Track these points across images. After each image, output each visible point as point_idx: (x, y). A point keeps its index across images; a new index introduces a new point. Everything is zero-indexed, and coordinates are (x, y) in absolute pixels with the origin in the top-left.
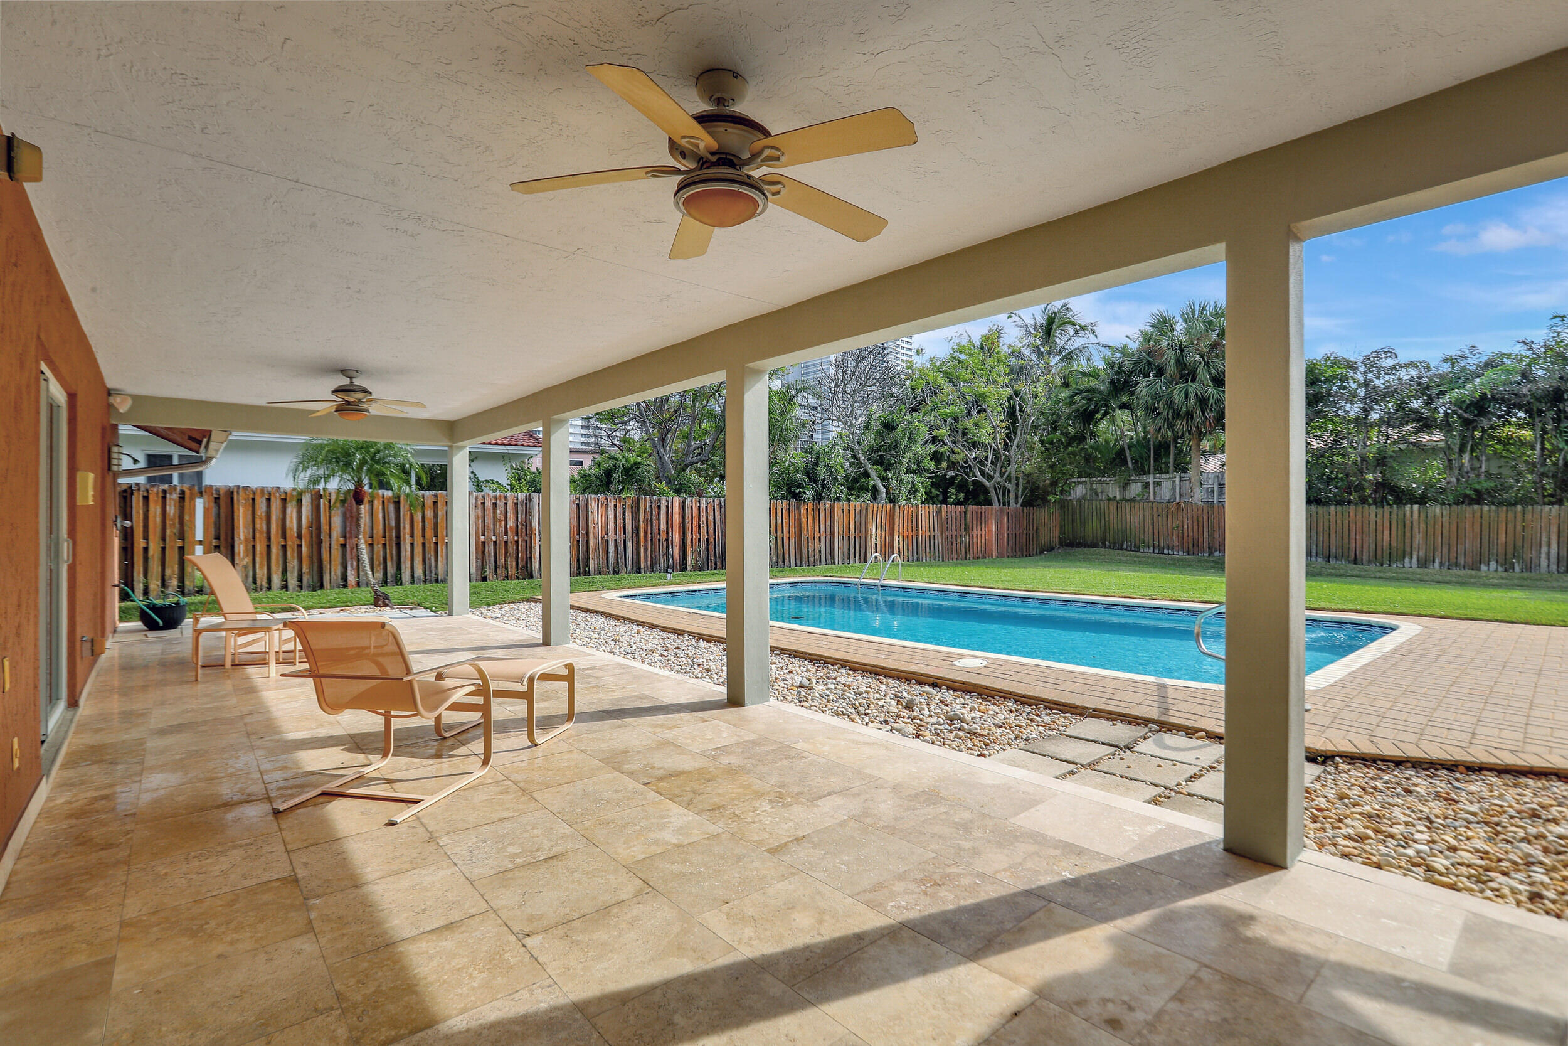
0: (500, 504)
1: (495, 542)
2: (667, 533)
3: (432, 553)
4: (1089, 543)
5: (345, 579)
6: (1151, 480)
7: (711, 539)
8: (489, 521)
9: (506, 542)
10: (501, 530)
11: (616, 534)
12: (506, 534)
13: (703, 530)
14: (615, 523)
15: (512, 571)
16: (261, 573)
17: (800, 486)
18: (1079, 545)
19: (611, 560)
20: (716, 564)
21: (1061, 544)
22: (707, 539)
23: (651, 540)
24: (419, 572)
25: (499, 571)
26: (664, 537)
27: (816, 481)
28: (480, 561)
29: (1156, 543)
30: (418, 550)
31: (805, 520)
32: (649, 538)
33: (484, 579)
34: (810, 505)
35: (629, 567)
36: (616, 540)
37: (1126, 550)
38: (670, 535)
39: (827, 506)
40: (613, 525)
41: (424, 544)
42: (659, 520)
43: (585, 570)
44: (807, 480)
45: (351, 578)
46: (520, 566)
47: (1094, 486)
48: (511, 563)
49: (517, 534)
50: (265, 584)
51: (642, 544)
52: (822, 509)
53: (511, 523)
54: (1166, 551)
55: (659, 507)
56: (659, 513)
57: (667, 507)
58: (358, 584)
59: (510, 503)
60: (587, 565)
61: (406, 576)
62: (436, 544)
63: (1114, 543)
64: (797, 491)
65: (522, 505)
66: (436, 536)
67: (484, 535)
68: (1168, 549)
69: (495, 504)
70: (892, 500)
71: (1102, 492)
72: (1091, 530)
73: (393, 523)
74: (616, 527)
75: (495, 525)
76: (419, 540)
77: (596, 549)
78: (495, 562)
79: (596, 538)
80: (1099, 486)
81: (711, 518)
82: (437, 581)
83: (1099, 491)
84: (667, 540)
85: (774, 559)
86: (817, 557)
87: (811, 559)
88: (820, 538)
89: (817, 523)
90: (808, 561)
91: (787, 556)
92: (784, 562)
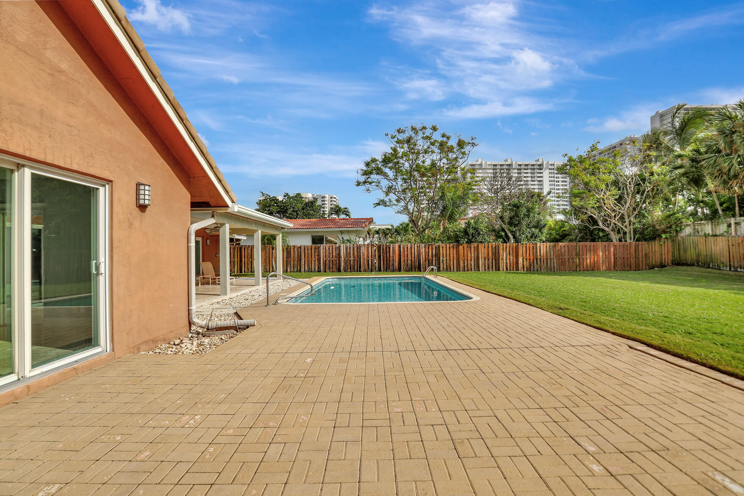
0: (331, 248)
1: (329, 260)
2: (393, 257)
3: (310, 263)
4: (689, 263)
5: (287, 270)
6: (732, 221)
7: (413, 259)
8: (327, 253)
9: (333, 260)
10: (331, 256)
11: (372, 257)
12: (333, 258)
13: (409, 256)
14: (372, 254)
15: (334, 269)
16: (268, 268)
18: (683, 264)
19: (370, 267)
20: (415, 270)
21: (672, 264)
22: (411, 260)
23: (386, 260)
24: (306, 269)
25: (330, 269)
26: (392, 258)
27: (468, 235)
28: (324, 266)
29: (732, 264)
30: (306, 262)
31: (462, 251)
32: (385, 259)
33: (325, 272)
34: (466, 245)
35: (377, 270)
36: (372, 260)
37: (712, 268)
38: (394, 258)
39: (475, 245)
40: (371, 254)
41: (308, 261)
42: (390, 252)
43: (359, 270)
45: (288, 270)
46: (337, 268)
47: (697, 227)
48: (335, 267)
49: (336, 258)
50: (268, 271)
51: (382, 261)
52: (472, 246)
53: (334, 254)
54: (739, 270)
55: (390, 248)
56: (390, 250)
57: (393, 247)
58: (290, 272)
59: (334, 247)
60: (360, 268)
61: (303, 270)
62: (311, 260)
63: (705, 264)
65: (338, 248)
66: (311, 258)
67: (325, 258)
68: (741, 268)
69: (329, 248)
70: (517, 240)
71: (702, 231)
72: (690, 255)
73: (300, 255)
74: (372, 256)
75: (329, 255)
76: (307, 259)
77: (364, 263)
78: (329, 266)
79: (364, 259)
80: (700, 227)
81: (413, 251)
82: (311, 272)
83: (700, 230)
84: (393, 260)
85: (445, 268)
86: (469, 268)
87: (466, 269)
88: (471, 259)
89: (469, 253)
90: (464, 269)
91: (452, 267)
92: (450, 269)
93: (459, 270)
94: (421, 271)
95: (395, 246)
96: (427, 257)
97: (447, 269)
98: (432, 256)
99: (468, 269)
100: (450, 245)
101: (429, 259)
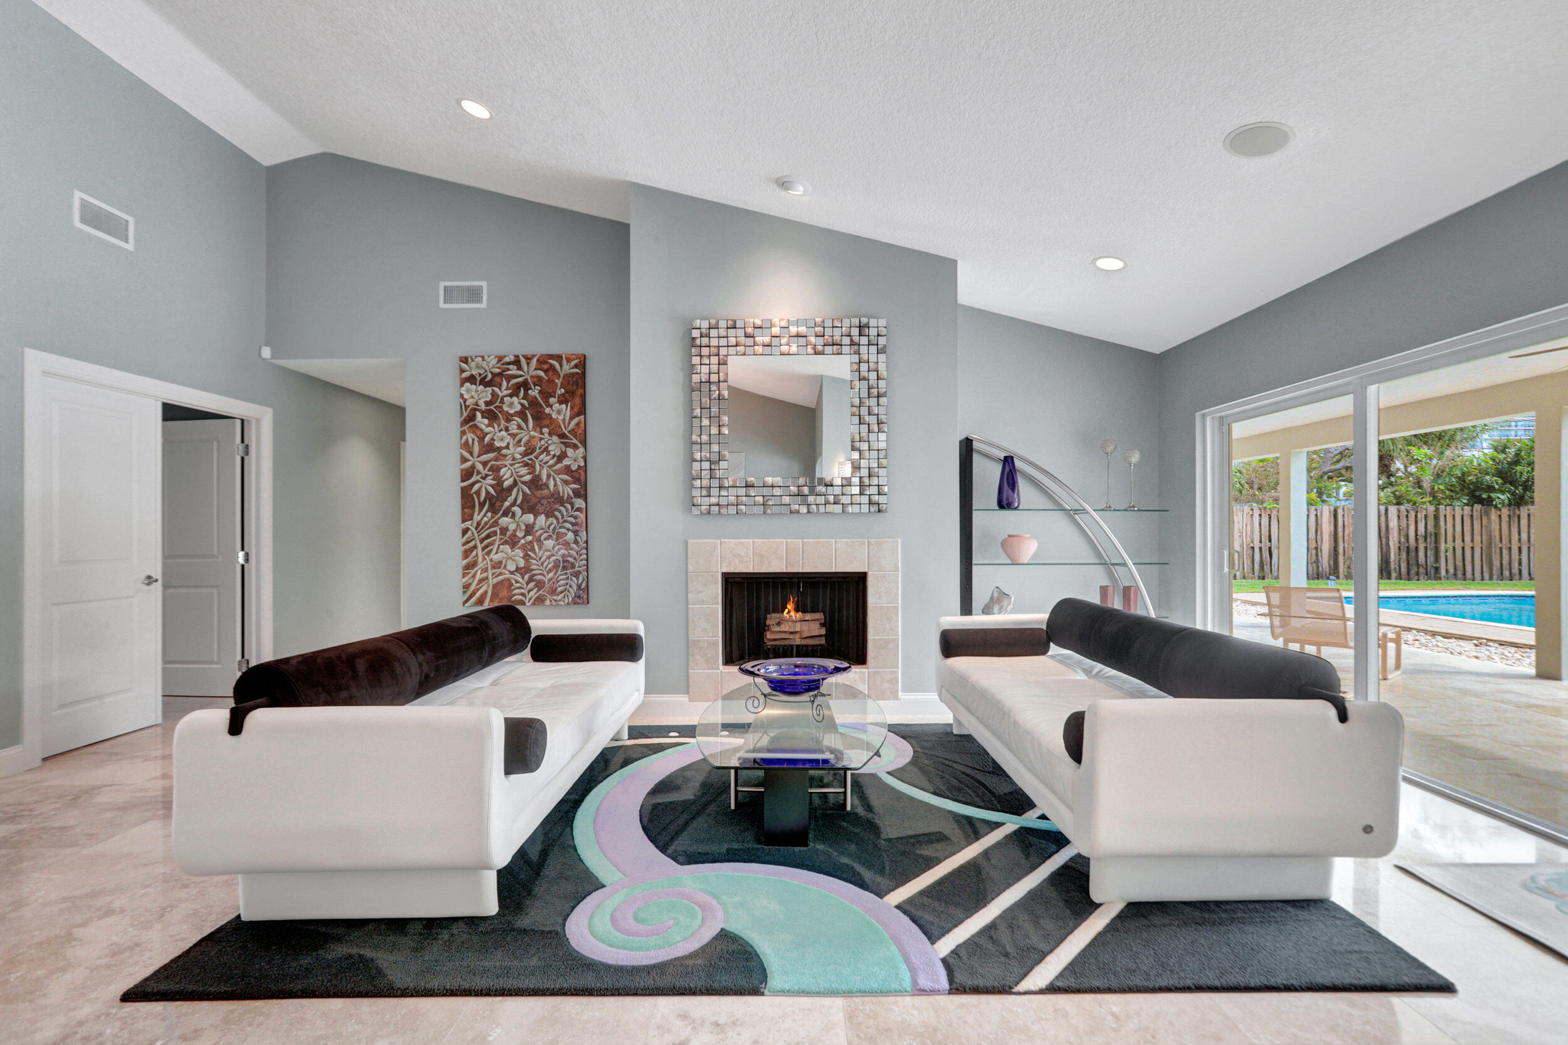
17: (1490, 489)
31: (1497, 527)
34: (1505, 512)
44: (1500, 481)
64: (1484, 496)
85: (1451, 570)
86: (1515, 570)
87: (1506, 573)
88: (1520, 549)
89: (1515, 530)
90: (1502, 574)
91: (1469, 569)
92: (1464, 574)
93: (1486, 576)
94: (1389, 578)
95: (1322, 512)
96: (1404, 543)
97: (1455, 575)
98: (1417, 540)
99: (1511, 574)
100: (1462, 510)
101: (1408, 548)
